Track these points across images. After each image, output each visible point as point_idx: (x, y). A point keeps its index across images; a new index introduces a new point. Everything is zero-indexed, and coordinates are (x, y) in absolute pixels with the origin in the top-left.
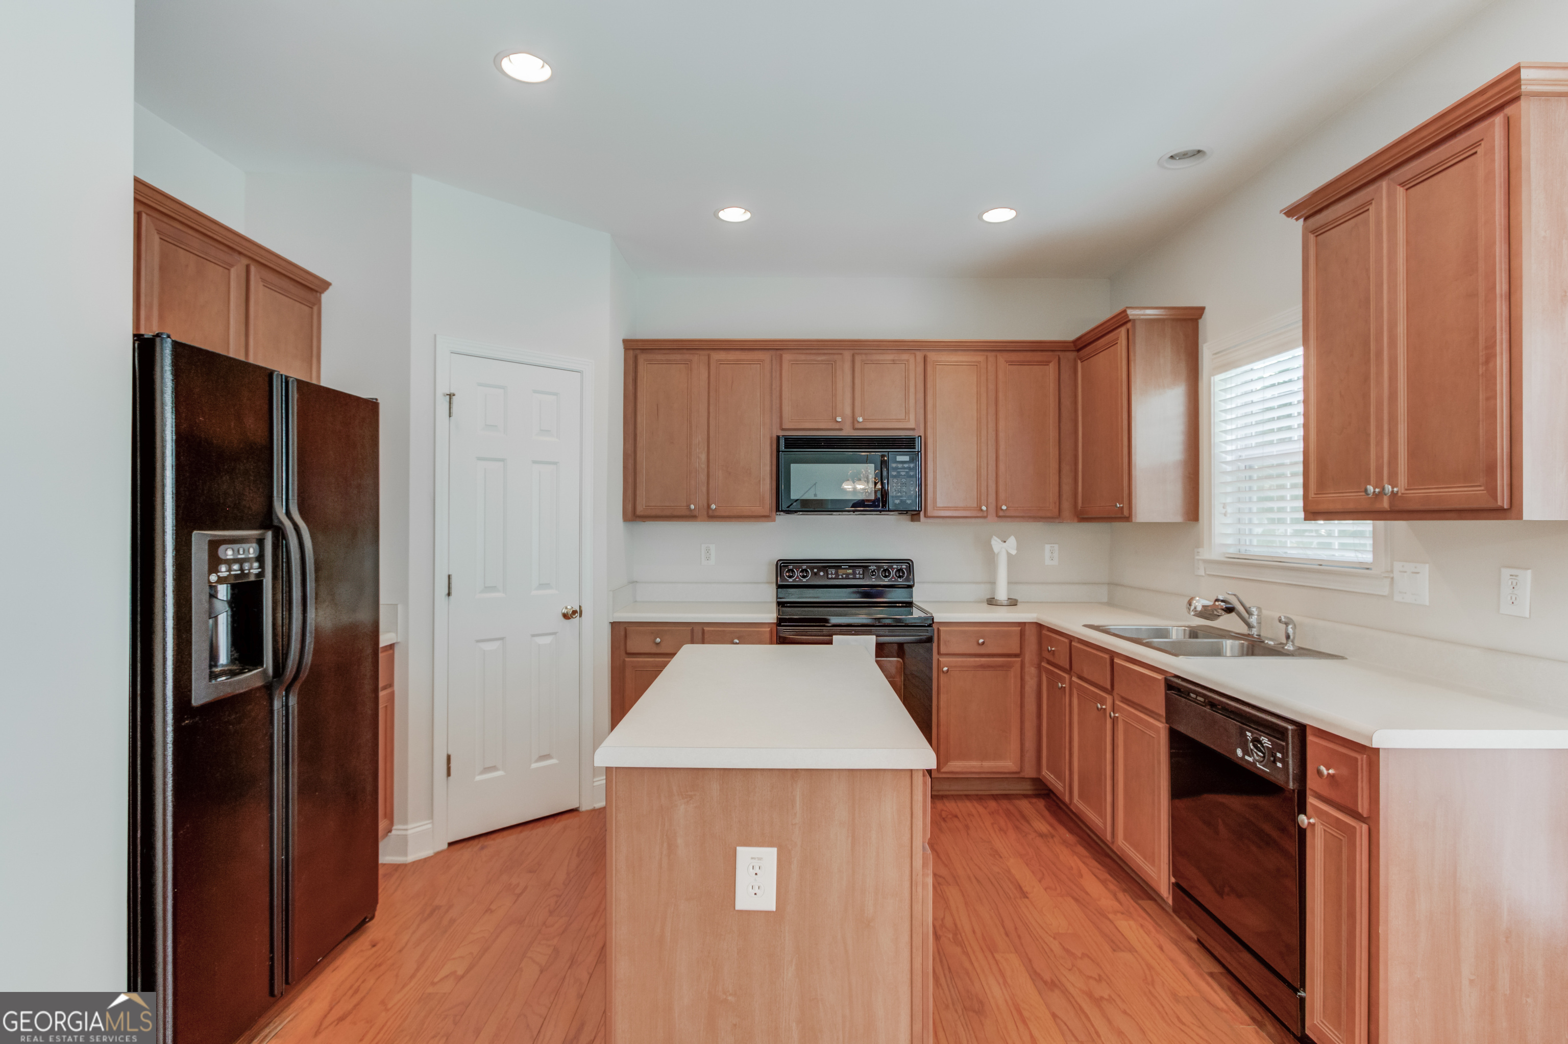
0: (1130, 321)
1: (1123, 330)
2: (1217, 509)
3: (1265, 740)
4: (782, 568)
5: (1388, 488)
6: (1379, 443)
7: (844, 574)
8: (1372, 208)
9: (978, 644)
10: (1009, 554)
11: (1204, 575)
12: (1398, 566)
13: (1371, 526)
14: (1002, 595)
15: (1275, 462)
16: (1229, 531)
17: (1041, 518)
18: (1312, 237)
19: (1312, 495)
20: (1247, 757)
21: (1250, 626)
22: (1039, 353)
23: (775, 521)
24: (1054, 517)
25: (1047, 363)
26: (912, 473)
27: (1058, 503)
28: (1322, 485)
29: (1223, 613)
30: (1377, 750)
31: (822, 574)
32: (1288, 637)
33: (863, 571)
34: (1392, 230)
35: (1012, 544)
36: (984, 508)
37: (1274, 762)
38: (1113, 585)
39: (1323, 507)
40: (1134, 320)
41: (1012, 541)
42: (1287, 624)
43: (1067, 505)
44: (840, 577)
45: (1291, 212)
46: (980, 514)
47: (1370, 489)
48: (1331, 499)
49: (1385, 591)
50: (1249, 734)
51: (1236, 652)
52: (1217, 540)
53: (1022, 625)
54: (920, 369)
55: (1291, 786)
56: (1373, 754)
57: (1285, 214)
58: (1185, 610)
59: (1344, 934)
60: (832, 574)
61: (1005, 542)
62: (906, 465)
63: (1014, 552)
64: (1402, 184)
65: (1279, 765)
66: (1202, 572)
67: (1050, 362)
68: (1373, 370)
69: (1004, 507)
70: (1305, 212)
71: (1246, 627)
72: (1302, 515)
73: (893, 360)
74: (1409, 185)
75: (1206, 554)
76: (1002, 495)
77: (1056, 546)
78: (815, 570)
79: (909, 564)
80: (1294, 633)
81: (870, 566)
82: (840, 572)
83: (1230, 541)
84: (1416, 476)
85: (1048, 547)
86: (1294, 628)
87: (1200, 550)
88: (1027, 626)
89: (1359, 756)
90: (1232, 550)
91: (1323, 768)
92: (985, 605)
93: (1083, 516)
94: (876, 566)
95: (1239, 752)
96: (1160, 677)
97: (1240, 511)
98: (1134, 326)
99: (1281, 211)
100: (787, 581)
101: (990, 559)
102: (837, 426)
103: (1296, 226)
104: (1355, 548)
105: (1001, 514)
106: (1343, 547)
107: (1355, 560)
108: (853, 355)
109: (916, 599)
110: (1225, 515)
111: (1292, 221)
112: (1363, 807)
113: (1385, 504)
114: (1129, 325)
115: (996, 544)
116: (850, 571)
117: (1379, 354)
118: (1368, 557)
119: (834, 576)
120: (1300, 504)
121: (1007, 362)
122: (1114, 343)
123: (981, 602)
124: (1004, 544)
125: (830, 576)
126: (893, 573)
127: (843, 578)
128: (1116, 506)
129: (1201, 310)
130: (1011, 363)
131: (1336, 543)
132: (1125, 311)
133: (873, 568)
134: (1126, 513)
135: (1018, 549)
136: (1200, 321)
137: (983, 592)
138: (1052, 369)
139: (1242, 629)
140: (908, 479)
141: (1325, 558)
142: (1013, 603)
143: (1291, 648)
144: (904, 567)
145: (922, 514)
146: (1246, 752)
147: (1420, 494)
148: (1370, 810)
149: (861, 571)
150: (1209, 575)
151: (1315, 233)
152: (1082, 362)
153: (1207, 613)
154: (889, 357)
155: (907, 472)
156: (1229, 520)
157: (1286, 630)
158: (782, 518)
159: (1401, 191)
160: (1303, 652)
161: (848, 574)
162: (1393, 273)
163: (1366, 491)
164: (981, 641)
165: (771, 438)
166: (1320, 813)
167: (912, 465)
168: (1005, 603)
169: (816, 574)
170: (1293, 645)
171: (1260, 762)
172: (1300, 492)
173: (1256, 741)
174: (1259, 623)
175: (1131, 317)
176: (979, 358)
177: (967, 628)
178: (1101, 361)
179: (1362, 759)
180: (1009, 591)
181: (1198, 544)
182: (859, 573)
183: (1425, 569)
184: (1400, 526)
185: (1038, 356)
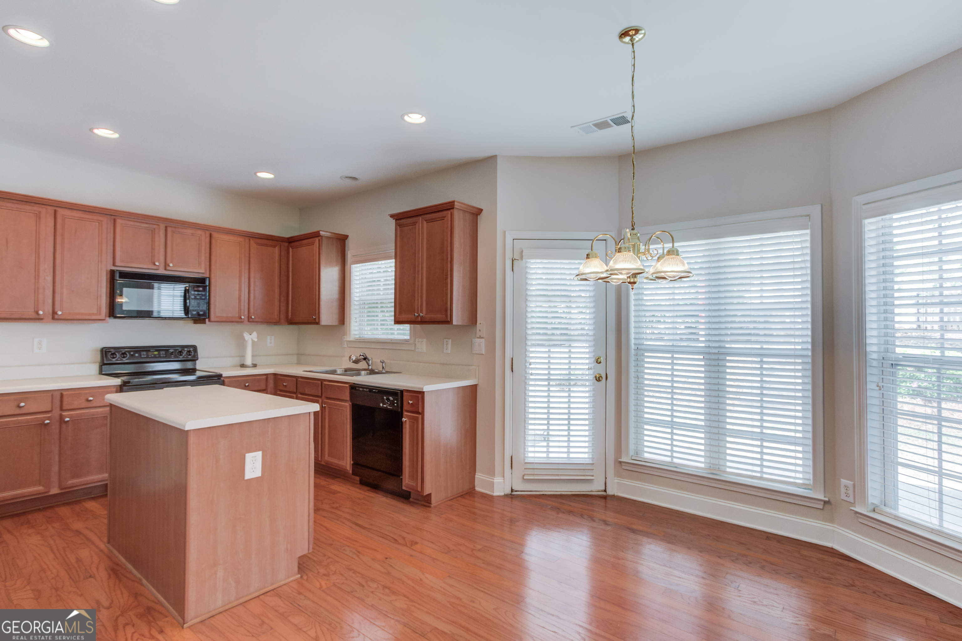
0: (320, 236)
1: (317, 239)
2: (353, 320)
3: (391, 398)
4: (107, 353)
5: (421, 314)
6: (418, 300)
7: (152, 355)
8: (417, 225)
9: (245, 386)
10: (253, 341)
11: (346, 347)
12: (417, 340)
13: (409, 327)
14: (249, 362)
15: (375, 302)
16: (357, 328)
17: (271, 322)
18: (398, 227)
19: (397, 315)
20: (384, 406)
21: (369, 365)
22: (271, 241)
23: (108, 323)
24: (277, 323)
25: (275, 247)
26: (203, 297)
27: (279, 316)
28: (400, 313)
29: (363, 360)
30: (424, 392)
31: (137, 355)
32: (383, 368)
33: (166, 352)
34: (423, 233)
35: (254, 335)
36: (243, 317)
37: (394, 404)
38: (299, 354)
39: (401, 320)
40: (322, 236)
41: (255, 334)
42: (383, 363)
43: (283, 317)
44: (150, 356)
45: (392, 216)
46: (240, 320)
47: (416, 314)
48: (403, 317)
49: (413, 348)
50: (385, 397)
51: (366, 374)
52: (353, 332)
53: (266, 375)
54: (208, 240)
55: (399, 411)
56: (422, 393)
57: (390, 216)
58: (349, 361)
59: (415, 450)
60: (144, 355)
61: (251, 335)
62: (200, 293)
63: (256, 340)
64: (426, 220)
65: (396, 405)
66: (346, 346)
67: (276, 246)
68: (417, 276)
69: (253, 317)
70: (396, 217)
71: (367, 365)
72: (393, 322)
73: (192, 234)
74: (428, 221)
75: (347, 338)
76: (252, 310)
77: (273, 337)
78: (132, 353)
79: (195, 348)
80: (385, 366)
81: (169, 349)
82: (150, 353)
83: (357, 333)
84: (428, 311)
85: (269, 337)
86: (385, 364)
87: (345, 337)
88: (269, 376)
89: (419, 395)
90: (357, 336)
91: (410, 401)
92: (239, 368)
93: (291, 322)
94: (174, 349)
95: (381, 405)
96: (347, 385)
97: (360, 321)
98: (322, 238)
99: (389, 215)
100: (111, 360)
101: (241, 344)
102: (155, 267)
103: (393, 222)
104: (404, 334)
105: (251, 320)
106: (398, 334)
107: (403, 338)
108: (166, 227)
109: (198, 367)
110: (356, 322)
111: (391, 219)
112: (420, 411)
113: (419, 319)
114: (320, 238)
115: (246, 336)
116: (156, 353)
117: (418, 271)
118: (407, 337)
119: (145, 356)
120: (393, 318)
121: (255, 243)
122: (312, 244)
123: (238, 366)
124: (251, 336)
125: (143, 356)
126: (185, 353)
127: (152, 357)
128: (313, 317)
129: (347, 237)
130: (258, 244)
131: (396, 332)
132: (319, 232)
133: (171, 351)
134: (317, 321)
135: (258, 338)
136: (347, 241)
137: (237, 361)
138: (277, 249)
139: (366, 366)
140: (201, 300)
141: (392, 338)
142: (255, 366)
143: (384, 372)
144: (191, 349)
145: (207, 320)
146: (384, 404)
147: (429, 317)
148: (422, 411)
149: (164, 352)
150: (349, 347)
151: (399, 226)
152: (292, 249)
153: (356, 362)
154: (189, 231)
155: (200, 297)
156: (357, 324)
157: (383, 365)
158: (112, 321)
159: (425, 222)
160: (387, 372)
161: (155, 355)
162: (422, 247)
163: (415, 315)
164: (247, 384)
165: (107, 270)
166: (408, 417)
167: (203, 293)
168: (251, 366)
169: (132, 355)
170: (385, 370)
171: (389, 406)
172: (393, 314)
173: (388, 399)
174: (372, 364)
175: (321, 235)
176: (242, 239)
177: (239, 379)
178: (303, 251)
179: (420, 396)
180: (253, 360)
181: (344, 334)
182: (163, 354)
183: (425, 340)
184: (418, 326)
185: (270, 242)
